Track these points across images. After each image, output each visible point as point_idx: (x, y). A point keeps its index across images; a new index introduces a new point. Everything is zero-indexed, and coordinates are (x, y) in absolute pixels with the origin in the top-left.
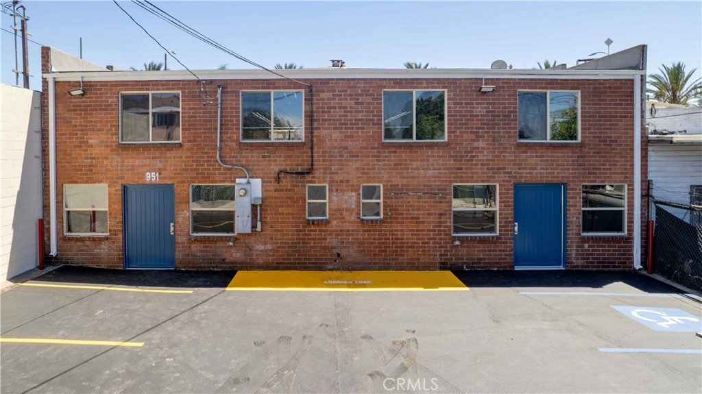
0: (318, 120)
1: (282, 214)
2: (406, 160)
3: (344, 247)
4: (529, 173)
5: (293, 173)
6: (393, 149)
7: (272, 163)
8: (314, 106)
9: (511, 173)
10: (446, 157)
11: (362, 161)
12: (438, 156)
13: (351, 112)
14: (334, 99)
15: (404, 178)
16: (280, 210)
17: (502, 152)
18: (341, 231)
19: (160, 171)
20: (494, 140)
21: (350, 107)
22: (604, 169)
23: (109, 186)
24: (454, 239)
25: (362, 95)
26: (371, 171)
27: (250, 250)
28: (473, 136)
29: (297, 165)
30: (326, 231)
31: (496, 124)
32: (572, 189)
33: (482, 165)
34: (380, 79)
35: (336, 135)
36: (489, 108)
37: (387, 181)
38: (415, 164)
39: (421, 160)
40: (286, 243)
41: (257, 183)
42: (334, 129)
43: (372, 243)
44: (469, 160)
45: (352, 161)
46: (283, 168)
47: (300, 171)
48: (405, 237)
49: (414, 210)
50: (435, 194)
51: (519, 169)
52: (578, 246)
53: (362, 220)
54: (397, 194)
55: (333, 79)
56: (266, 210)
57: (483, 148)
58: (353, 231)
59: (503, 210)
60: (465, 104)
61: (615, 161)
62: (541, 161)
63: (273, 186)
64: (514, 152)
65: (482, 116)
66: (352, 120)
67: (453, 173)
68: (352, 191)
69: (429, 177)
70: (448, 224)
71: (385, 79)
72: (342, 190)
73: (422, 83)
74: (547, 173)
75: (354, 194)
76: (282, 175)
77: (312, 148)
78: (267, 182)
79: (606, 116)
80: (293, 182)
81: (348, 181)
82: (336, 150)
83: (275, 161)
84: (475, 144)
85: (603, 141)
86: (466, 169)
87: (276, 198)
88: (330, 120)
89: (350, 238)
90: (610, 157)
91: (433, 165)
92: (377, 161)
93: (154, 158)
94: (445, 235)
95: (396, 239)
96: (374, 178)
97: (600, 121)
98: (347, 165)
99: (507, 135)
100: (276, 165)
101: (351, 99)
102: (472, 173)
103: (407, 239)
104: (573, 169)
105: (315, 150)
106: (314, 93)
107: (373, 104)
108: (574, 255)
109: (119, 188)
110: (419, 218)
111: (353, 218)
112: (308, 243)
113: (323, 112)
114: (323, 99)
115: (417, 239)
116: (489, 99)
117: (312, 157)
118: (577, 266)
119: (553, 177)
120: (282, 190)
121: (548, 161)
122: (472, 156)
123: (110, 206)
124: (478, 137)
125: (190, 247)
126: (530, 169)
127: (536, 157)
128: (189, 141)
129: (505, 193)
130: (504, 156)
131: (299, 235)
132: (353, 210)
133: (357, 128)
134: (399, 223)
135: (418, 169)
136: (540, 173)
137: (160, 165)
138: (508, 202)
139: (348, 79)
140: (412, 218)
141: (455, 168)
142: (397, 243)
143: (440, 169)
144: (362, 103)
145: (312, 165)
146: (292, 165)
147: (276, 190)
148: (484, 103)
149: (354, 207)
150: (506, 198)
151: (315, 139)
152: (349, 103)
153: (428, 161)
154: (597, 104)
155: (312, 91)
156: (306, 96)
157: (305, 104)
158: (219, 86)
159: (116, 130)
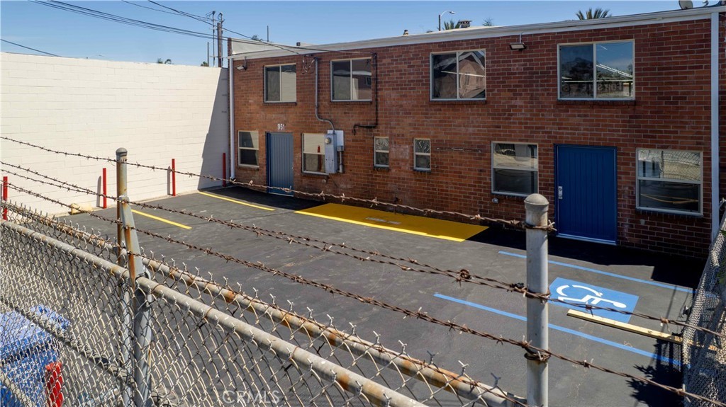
0: (381, 82)
1: (357, 160)
2: (449, 118)
3: (401, 193)
4: (571, 134)
5: (364, 127)
6: (438, 107)
7: (351, 119)
8: (378, 71)
9: (550, 132)
10: (484, 115)
11: (413, 117)
12: (478, 114)
13: (405, 74)
14: (392, 64)
15: (448, 134)
16: (356, 157)
17: (542, 111)
18: (399, 178)
19: (285, 123)
20: (531, 98)
21: (405, 70)
22: (666, 132)
23: (259, 133)
24: (493, 196)
25: (413, 59)
26: (421, 127)
27: (337, 187)
28: (511, 94)
29: (367, 120)
30: (388, 177)
31: (534, 82)
32: (623, 154)
33: (520, 123)
34: (427, 44)
35: (394, 95)
36: (526, 65)
37: (434, 137)
38: (458, 121)
39: (463, 118)
40: (359, 184)
41: (340, 133)
42: (393, 89)
43: (422, 192)
44: (507, 119)
45: (406, 117)
46: (357, 123)
47: (369, 125)
48: (449, 189)
49: (456, 164)
50: (475, 150)
51: (559, 129)
52: (630, 221)
53: (415, 170)
54: (442, 148)
55: (391, 47)
56: (347, 156)
57: (521, 107)
58: (407, 179)
59: (543, 171)
60: (503, 62)
61: (682, 122)
62: (584, 120)
63: (351, 137)
64: (553, 111)
65: (519, 73)
66: (406, 81)
67: (491, 131)
68: (406, 144)
69: (470, 134)
70: (488, 181)
71: (432, 43)
72: (399, 143)
73: (462, 45)
74: (591, 134)
75: (407, 146)
76: (357, 128)
77: (377, 106)
78: (347, 134)
79: (670, 68)
80: (364, 134)
81: (403, 135)
82: (394, 108)
83: (352, 116)
84: (513, 102)
85: (664, 98)
86: (504, 127)
87: (353, 147)
88: (390, 82)
89: (406, 185)
90: (674, 117)
91: (472, 122)
92: (426, 117)
93: (282, 113)
94: (485, 191)
95: (442, 190)
96: (423, 133)
97: (661, 74)
98: (403, 121)
99: (546, 93)
100: (353, 120)
101: (405, 63)
102: (509, 131)
103: (451, 191)
104: (623, 131)
105: (379, 108)
106: (378, 59)
107: (422, 66)
108: (626, 231)
109: (264, 134)
110: (461, 173)
111: (407, 168)
112: (375, 186)
113: (384, 75)
114: (384, 64)
115: (460, 192)
116: (526, 56)
117: (377, 113)
118: (631, 244)
119: (600, 139)
120: (357, 141)
121: (593, 120)
122: (509, 115)
123: (259, 147)
124: (516, 95)
125: (302, 181)
126: (571, 129)
127: (579, 116)
128: (301, 101)
129: (544, 154)
130: (543, 115)
131: (368, 179)
132: (408, 161)
133: (410, 89)
134: (444, 175)
135: (460, 126)
136: (583, 134)
137: (285, 119)
138: (548, 163)
139: (402, 46)
140: (455, 172)
141: (493, 127)
142: (442, 194)
143: (479, 126)
144: (413, 66)
145: (377, 120)
146: (363, 120)
147: (353, 141)
148: (521, 61)
149: (408, 158)
150: (544, 159)
151: (379, 99)
152: (404, 67)
153: (469, 118)
154: (656, 54)
155: (377, 57)
156: (372, 62)
157: (372, 69)
158: (316, 58)
159: (262, 93)
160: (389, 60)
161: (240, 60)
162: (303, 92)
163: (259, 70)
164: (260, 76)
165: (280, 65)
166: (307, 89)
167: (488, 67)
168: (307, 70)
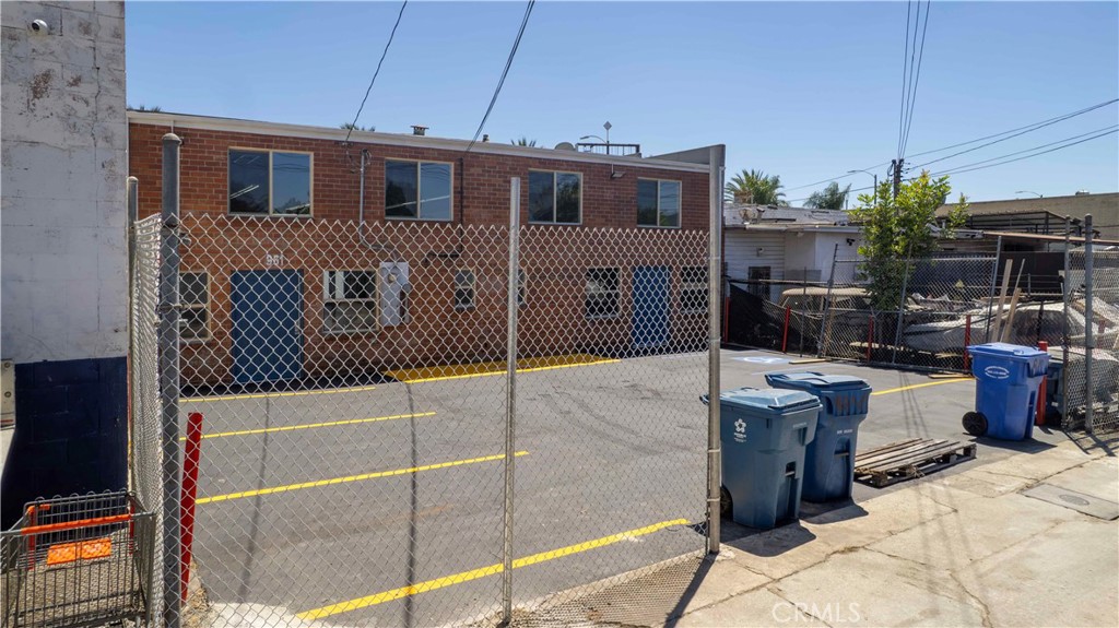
1: (430, 302)
2: (548, 243)
3: (491, 336)
4: (645, 256)
5: (441, 256)
7: (419, 244)
8: (465, 182)
9: (631, 256)
10: (582, 240)
12: (575, 239)
13: (499, 190)
14: (483, 175)
16: (428, 298)
19: (285, 254)
20: (619, 225)
21: (499, 186)
22: (696, 253)
23: (212, 274)
24: (586, 322)
25: (510, 173)
28: (603, 220)
29: (446, 247)
30: (474, 319)
31: (621, 209)
33: (610, 248)
34: (527, 158)
35: (485, 215)
36: (616, 193)
37: (532, 265)
38: (556, 247)
39: (561, 243)
40: (433, 336)
41: (404, 267)
42: (484, 207)
44: (600, 244)
46: (431, 250)
47: (448, 254)
49: (554, 293)
50: (571, 277)
51: (637, 252)
54: (540, 278)
55: (482, 154)
56: (414, 299)
59: (625, 291)
60: (598, 188)
62: (653, 245)
63: (420, 270)
64: (634, 236)
65: (610, 201)
66: (500, 199)
67: (587, 256)
68: (499, 275)
69: (568, 260)
70: (583, 306)
71: (532, 158)
72: (489, 274)
73: (562, 165)
74: (657, 257)
75: (500, 278)
76: (430, 258)
78: (413, 266)
79: (699, 206)
80: (441, 266)
82: (485, 232)
83: (423, 241)
84: (605, 228)
85: (696, 228)
87: (424, 284)
88: (480, 198)
89: (497, 326)
91: (571, 247)
93: (276, 236)
95: (539, 324)
97: (695, 209)
99: (629, 221)
100: (423, 247)
101: (500, 176)
102: (602, 256)
103: (548, 323)
104: (675, 253)
105: (464, 230)
106: (463, 167)
108: (675, 332)
109: (228, 275)
110: (558, 302)
112: (456, 334)
113: (472, 189)
114: (473, 175)
115: (557, 323)
116: (617, 185)
117: (461, 238)
119: (661, 260)
120: (430, 276)
121: (658, 244)
123: (213, 301)
124: (607, 221)
126: (645, 252)
128: (323, 216)
131: (446, 326)
133: (505, 208)
134: (541, 307)
135: (559, 252)
136: (652, 256)
137: (285, 246)
138: (629, 283)
139: (497, 155)
140: (553, 302)
141: (589, 252)
142: (539, 329)
143: (576, 252)
145: (461, 247)
146: (440, 246)
147: (423, 276)
148: (613, 189)
150: (628, 280)
151: (464, 218)
152: (499, 181)
153: (568, 243)
154: (693, 194)
155: (462, 164)
156: (455, 169)
157: (455, 179)
158: (365, 151)
159: (225, 198)
160: (479, 170)
161: (154, 126)
162: (330, 201)
163: (214, 153)
164: (215, 164)
165: (271, 151)
166: (337, 196)
167: (584, 191)
168: (340, 166)
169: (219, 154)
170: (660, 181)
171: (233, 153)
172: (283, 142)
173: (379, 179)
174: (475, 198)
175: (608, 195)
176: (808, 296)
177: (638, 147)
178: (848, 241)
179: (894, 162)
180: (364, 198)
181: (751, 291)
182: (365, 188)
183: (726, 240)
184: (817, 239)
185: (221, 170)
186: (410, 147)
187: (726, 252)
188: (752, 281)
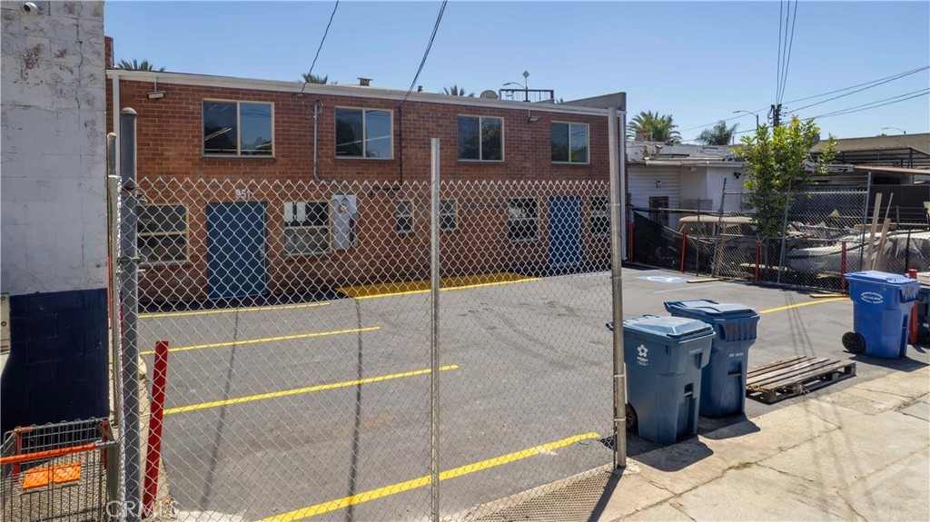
0: (406, 139)
1: (375, 229)
2: (475, 178)
4: (558, 188)
5: (384, 190)
6: (466, 168)
7: (365, 180)
8: (403, 126)
9: (546, 188)
10: (504, 175)
11: (442, 178)
13: (433, 133)
14: (419, 120)
15: (474, 193)
16: (373, 226)
17: (541, 171)
19: (251, 188)
20: (536, 162)
23: (190, 206)
24: (510, 245)
25: (441, 118)
26: (448, 187)
28: (523, 158)
29: (388, 182)
30: (412, 243)
31: (538, 148)
34: (456, 105)
35: (420, 154)
36: (533, 134)
37: (462, 196)
39: (486, 178)
40: (377, 258)
41: (352, 199)
42: (420, 148)
43: (450, 252)
44: (519, 178)
46: (375, 184)
48: (475, 245)
49: (481, 221)
50: (496, 207)
52: (589, 246)
53: (441, 232)
54: (469, 207)
56: (361, 226)
57: (529, 168)
59: (543, 218)
60: (517, 130)
63: (367, 202)
64: (549, 171)
65: (528, 141)
67: (508, 189)
69: (492, 192)
70: (506, 231)
71: (459, 105)
72: (424, 205)
73: (486, 111)
74: (570, 188)
76: (374, 191)
77: (401, 166)
78: (361, 198)
79: (605, 145)
80: (384, 197)
82: (421, 168)
83: (369, 177)
84: (524, 164)
85: (603, 163)
87: (370, 213)
88: (416, 139)
92: (454, 177)
93: (244, 173)
94: (504, 241)
95: (468, 247)
96: (451, 193)
97: (601, 148)
99: (544, 158)
100: (369, 181)
101: (433, 122)
102: (520, 188)
105: (404, 167)
106: (402, 113)
107: (450, 126)
109: (203, 207)
110: (485, 228)
113: (410, 132)
116: (534, 128)
117: (401, 174)
119: (573, 191)
120: (375, 206)
121: (570, 178)
122: (522, 174)
123: (191, 228)
124: (526, 158)
127: (563, 175)
128: (283, 156)
129: (543, 205)
130: (543, 175)
131: (390, 248)
134: (470, 233)
135: (484, 185)
136: (565, 188)
137: (252, 181)
138: (545, 211)
139: (430, 103)
140: (480, 228)
142: (469, 251)
143: (500, 185)
144: (441, 126)
145: (401, 181)
146: (383, 181)
147: (369, 206)
148: (530, 131)
152: (431, 125)
153: (492, 178)
154: (599, 135)
155: (400, 111)
156: (395, 115)
157: (395, 124)
158: (318, 101)
159: (200, 141)
160: (415, 116)
161: (140, 82)
162: (288, 144)
163: (190, 104)
164: (192, 113)
165: (239, 102)
166: (295, 139)
167: (505, 133)
168: (296, 114)
169: (194, 104)
170: (570, 124)
171: (206, 104)
172: (248, 94)
173: (330, 124)
174: (413, 140)
175: (526, 136)
176: (701, 223)
177: (552, 92)
178: (735, 174)
179: (773, 106)
180: (318, 140)
181: (652, 219)
182: (318, 132)
183: (629, 173)
184: (708, 174)
185: (197, 118)
186: (356, 97)
187: (629, 185)
188: (652, 209)
